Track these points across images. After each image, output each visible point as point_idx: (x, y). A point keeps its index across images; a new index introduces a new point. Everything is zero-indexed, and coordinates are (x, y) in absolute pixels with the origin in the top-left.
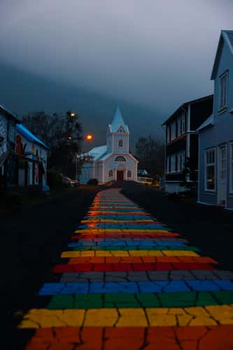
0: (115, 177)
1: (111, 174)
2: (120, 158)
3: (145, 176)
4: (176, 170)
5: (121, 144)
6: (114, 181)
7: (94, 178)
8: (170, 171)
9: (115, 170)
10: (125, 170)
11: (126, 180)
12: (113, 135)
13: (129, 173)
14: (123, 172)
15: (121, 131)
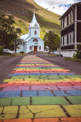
0: (33, 49)
1: (31, 48)
2: (36, 40)
3: (47, 49)
4: (68, 43)
5: (36, 32)
6: (33, 51)
8: (64, 44)
9: (33, 46)
10: (38, 46)
11: (39, 51)
12: (32, 28)
13: (40, 47)
14: (37, 47)
15: (36, 26)
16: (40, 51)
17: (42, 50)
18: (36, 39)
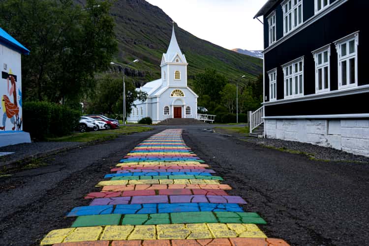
0: (171, 114)
1: (167, 110)
3: (205, 113)
5: (177, 75)
6: (171, 119)
7: (147, 116)
9: (171, 106)
10: (183, 106)
11: (185, 117)
12: (168, 66)
13: (188, 109)
14: (181, 108)
15: (177, 61)
16: (189, 116)
17: (194, 115)
18: (179, 91)
